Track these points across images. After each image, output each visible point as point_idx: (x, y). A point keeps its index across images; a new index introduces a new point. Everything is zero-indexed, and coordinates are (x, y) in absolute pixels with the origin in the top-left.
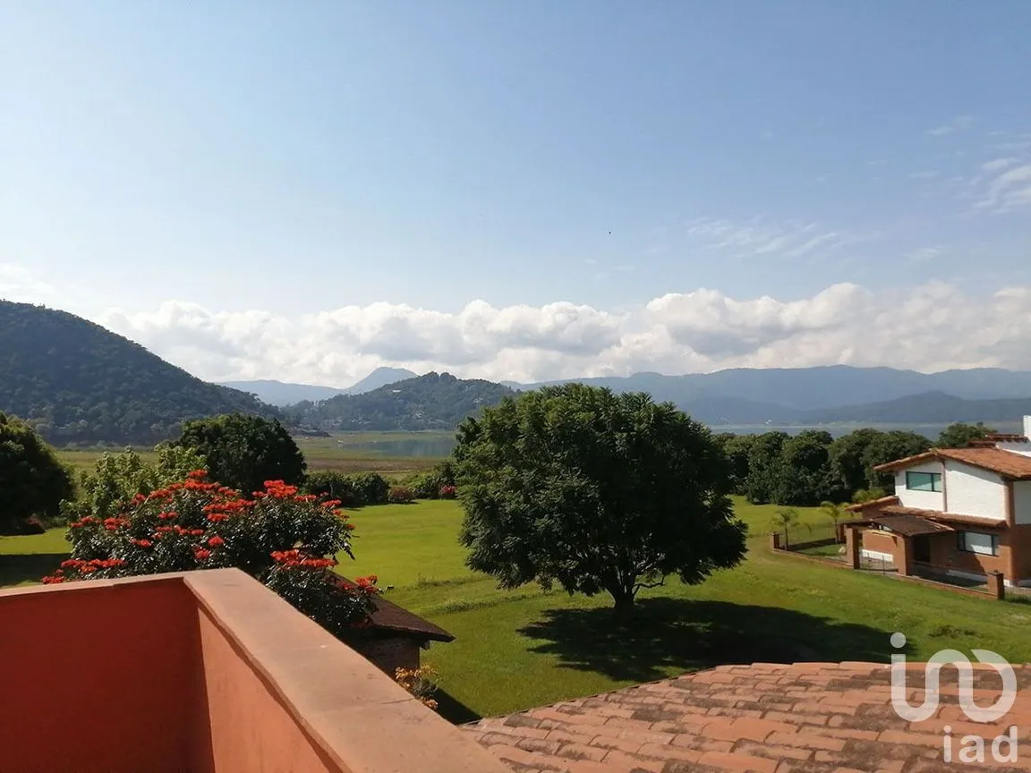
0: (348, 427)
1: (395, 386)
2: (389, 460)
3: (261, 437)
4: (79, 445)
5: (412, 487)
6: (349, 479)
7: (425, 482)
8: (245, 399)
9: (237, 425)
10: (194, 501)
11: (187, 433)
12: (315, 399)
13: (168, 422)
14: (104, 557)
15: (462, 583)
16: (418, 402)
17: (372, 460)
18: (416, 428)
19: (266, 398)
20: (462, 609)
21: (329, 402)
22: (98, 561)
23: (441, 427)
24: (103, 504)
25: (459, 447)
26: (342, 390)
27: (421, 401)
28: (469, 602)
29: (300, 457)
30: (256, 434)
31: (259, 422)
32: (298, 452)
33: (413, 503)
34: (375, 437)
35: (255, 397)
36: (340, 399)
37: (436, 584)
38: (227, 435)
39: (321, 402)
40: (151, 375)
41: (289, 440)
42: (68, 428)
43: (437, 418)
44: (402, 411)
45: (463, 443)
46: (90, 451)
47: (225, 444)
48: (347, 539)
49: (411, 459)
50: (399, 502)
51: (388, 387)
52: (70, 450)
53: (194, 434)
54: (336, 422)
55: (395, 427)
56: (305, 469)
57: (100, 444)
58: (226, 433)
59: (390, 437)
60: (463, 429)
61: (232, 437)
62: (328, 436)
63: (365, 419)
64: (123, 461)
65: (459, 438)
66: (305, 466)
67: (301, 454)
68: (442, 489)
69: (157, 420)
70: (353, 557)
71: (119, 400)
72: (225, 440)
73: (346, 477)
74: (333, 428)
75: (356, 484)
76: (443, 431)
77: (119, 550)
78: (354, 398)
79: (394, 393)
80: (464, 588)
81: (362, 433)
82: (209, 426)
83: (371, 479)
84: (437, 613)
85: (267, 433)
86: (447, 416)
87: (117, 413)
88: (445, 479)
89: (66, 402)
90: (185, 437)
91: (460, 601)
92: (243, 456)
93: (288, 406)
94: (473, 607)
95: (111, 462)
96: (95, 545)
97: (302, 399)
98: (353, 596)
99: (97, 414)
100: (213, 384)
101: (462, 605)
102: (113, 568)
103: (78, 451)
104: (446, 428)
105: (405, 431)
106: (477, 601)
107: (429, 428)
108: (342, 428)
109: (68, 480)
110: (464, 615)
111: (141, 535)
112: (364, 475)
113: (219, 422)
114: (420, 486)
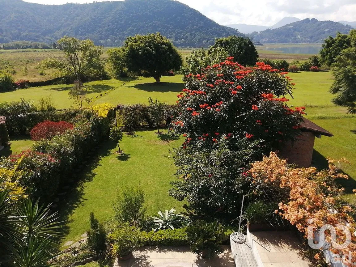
0: (270, 42)
1: (291, 25)
2: (285, 55)
3: (243, 45)
4: (182, 47)
5: (298, 66)
6: (273, 62)
7: (304, 64)
8: (234, 31)
9: (234, 40)
10: (229, 69)
11: (217, 43)
12: (259, 31)
13: (208, 40)
14: (197, 89)
15: (323, 107)
16: (299, 31)
17: (279, 55)
18: (297, 42)
19: (241, 31)
20: (324, 118)
21: (264, 32)
22: (195, 91)
23: (308, 42)
24: (193, 68)
25: (323, 50)
26: (269, 27)
27: (301, 31)
28: (327, 116)
29: (256, 53)
30: (241, 44)
31: (242, 39)
32: (256, 51)
33: (298, 72)
34: (281, 46)
35: (237, 30)
36: (268, 31)
37: (311, 107)
38: (231, 44)
39: (261, 32)
40: (203, 23)
41: (253, 46)
42: (178, 42)
43: (307, 38)
44: (292, 35)
45: (325, 48)
46: (185, 49)
47: (230, 47)
48: (291, 89)
49: (294, 55)
50: (293, 72)
51: (287, 25)
52: (180, 49)
53: (219, 44)
54: (266, 40)
55: (289, 42)
56: (258, 57)
57: (188, 47)
58: (230, 43)
59: (286, 46)
60: (326, 42)
61: (233, 45)
62: (263, 45)
63: (277, 39)
64: (200, 53)
65: (324, 46)
66: (258, 56)
67: (257, 51)
68: (311, 67)
69: (205, 39)
70: (293, 98)
71: (194, 32)
72: (230, 46)
73: (272, 61)
74: (264, 42)
75: (276, 64)
76: (308, 43)
77: (202, 87)
78: (274, 30)
79: (290, 28)
80: (324, 109)
81: (275, 44)
82: (224, 40)
83: (282, 62)
84: (313, 118)
85: (245, 43)
86: (311, 37)
87: (193, 37)
88: (313, 63)
89: (178, 33)
90: (216, 44)
91: (323, 115)
92: (236, 52)
93: (249, 33)
94: (329, 118)
95: (196, 53)
96: (193, 84)
97: (254, 31)
98: (293, 115)
99: (187, 37)
100: (223, 26)
101: (324, 117)
102: (200, 94)
103: (182, 49)
104: (310, 42)
105: (293, 43)
106: (331, 116)
107: (303, 42)
108: (268, 42)
109: (181, 59)
110: (325, 121)
111: (209, 82)
112: (280, 61)
113: (228, 39)
114: (302, 66)
